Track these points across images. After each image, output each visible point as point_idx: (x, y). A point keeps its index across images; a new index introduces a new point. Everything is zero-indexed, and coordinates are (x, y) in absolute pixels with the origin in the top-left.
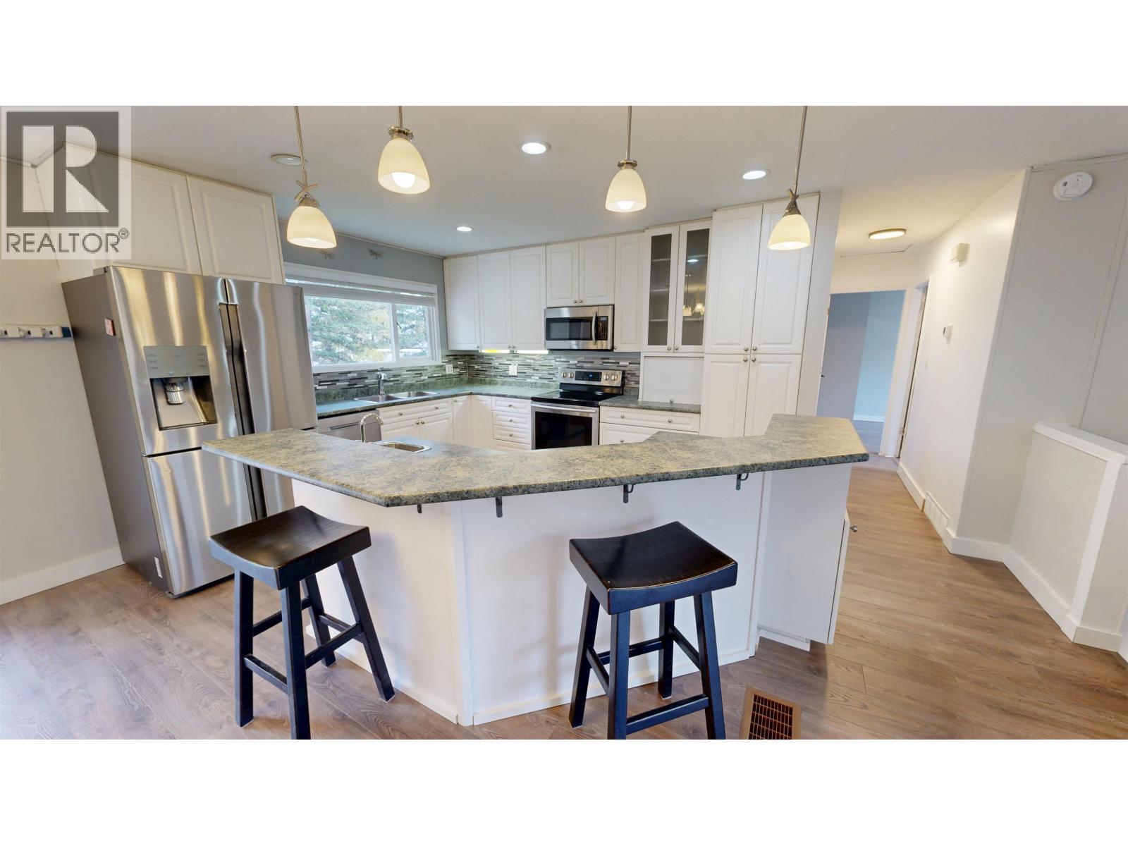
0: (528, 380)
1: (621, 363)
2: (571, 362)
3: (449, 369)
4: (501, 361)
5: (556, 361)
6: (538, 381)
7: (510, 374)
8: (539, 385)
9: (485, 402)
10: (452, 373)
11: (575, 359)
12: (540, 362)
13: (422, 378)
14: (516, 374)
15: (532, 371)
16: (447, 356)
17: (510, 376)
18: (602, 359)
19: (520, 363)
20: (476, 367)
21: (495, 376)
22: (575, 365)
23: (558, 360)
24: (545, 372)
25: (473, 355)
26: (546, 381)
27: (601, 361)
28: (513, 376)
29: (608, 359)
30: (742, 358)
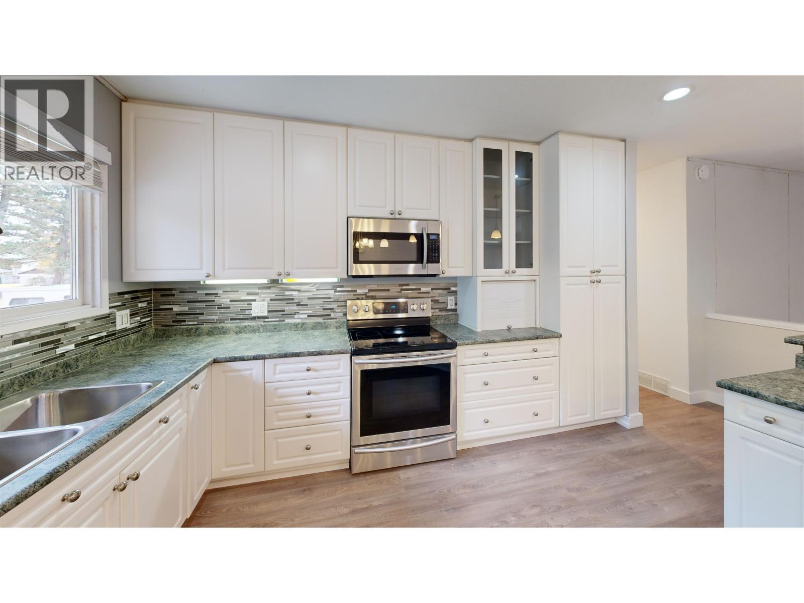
0: (287, 321)
1: (423, 289)
2: (359, 291)
3: (123, 320)
4: (233, 296)
5: (336, 292)
6: (307, 321)
7: (254, 315)
8: (311, 326)
9: (248, 373)
10: (128, 326)
11: (364, 286)
12: (310, 294)
13: (60, 351)
14: (266, 314)
15: (295, 308)
16: (120, 294)
17: (254, 318)
18: (400, 285)
19: (273, 296)
20: (176, 309)
21: (221, 321)
22: (365, 294)
23: (338, 289)
24: (317, 307)
25: (171, 289)
26: (320, 320)
27: (399, 289)
28: (259, 318)
29: (408, 285)
30: (588, 280)
